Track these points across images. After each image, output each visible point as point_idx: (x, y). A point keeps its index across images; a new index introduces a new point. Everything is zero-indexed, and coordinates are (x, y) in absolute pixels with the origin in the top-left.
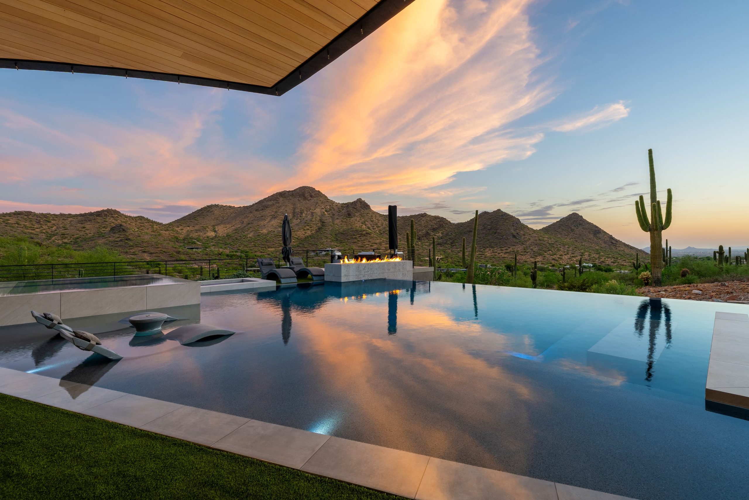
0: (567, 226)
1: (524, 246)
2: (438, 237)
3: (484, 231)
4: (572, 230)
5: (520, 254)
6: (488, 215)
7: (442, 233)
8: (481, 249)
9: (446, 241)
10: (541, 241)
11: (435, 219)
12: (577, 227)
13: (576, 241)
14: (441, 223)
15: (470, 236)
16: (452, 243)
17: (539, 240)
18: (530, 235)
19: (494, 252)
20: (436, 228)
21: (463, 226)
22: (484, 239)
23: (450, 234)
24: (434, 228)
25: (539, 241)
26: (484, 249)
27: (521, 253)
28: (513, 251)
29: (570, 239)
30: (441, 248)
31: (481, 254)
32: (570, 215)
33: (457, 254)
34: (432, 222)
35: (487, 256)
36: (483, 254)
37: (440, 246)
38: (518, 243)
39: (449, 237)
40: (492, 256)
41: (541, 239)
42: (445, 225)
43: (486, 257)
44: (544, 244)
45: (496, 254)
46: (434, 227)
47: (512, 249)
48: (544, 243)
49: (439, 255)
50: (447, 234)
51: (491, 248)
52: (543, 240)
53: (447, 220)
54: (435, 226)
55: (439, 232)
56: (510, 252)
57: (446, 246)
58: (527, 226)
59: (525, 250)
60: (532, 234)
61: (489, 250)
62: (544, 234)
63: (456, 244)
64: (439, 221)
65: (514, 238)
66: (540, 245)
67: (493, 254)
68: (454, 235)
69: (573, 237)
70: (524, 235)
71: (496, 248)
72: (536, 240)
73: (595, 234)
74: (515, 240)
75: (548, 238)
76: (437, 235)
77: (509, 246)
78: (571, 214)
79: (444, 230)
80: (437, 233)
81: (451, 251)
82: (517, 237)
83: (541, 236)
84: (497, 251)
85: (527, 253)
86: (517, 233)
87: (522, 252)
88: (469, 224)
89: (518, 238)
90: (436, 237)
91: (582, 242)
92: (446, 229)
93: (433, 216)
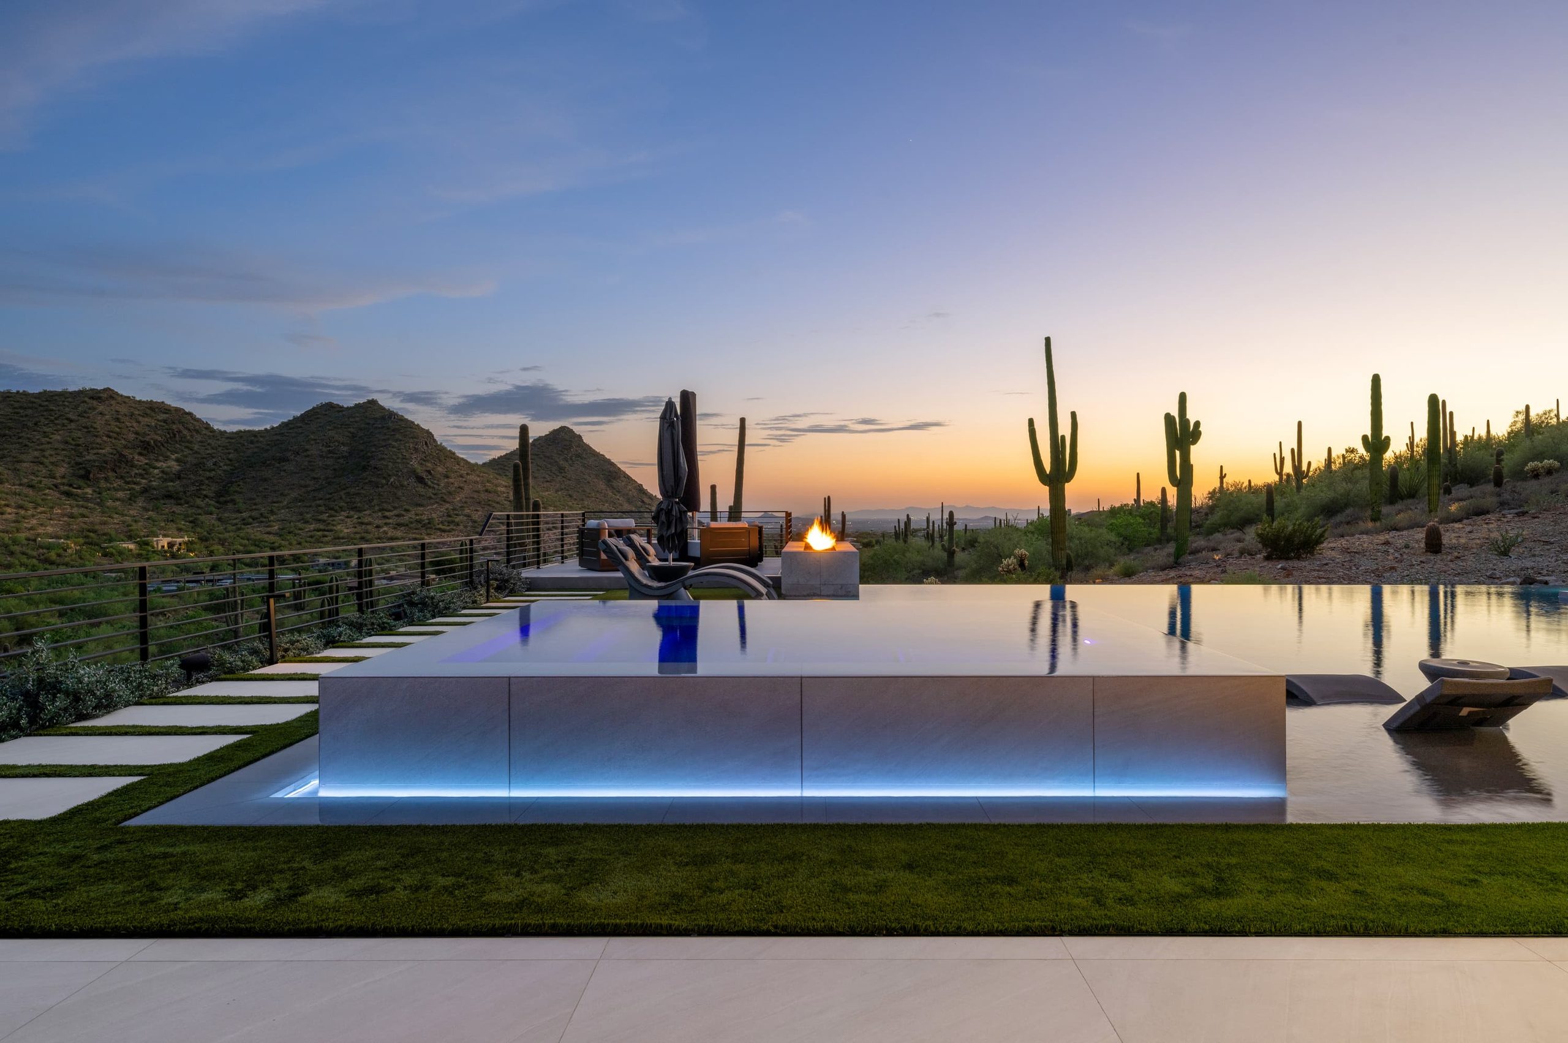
0: (548, 457)
1: (448, 505)
2: (163, 472)
3: (329, 462)
4: (561, 469)
5: (440, 529)
6: (341, 414)
7: (177, 460)
8: (322, 513)
9: (195, 488)
10: (491, 495)
11: (148, 411)
12: (570, 462)
13: (570, 496)
14: (174, 427)
15: (282, 473)
16: (219, 495)
17: (486, 491)
18: (462, 476)
19: (362, 523)
20: (155, 441)
21: (258, 441)
22: (329, 483)
23: (210, 464)
24: (148, 443)
25: (486, 494)
26: (332, 512)
27: (441, 526)
28: (419, 521)
29: (557, 491)
30: (178, 509)
31: (324, 530)
32: (554, 431)
33: (239, 529)
34: (139, 422)
35: (341, 535)
36: (330, 527)
37: (172, 501)
38: (430, 498)
39: (208, 474)
40: (358, 536)
41: (490, 488)
42: (192, 436)
44: (498, 503)
45: (369, 527)
46: (147, 439)
47: (417, 515)
48: (498, 499)
49: (176, 533)
50: (200, 465)
51: (352, 513)
52: (496, 492)
53: (199, 420)
54: (152, 437)
55: (167, 458)
56: (412, 523)
57: (199, 502)
58: (454, 454)
59: (449, 516)
60: (467, 474)
61: (347, 517)
62: (498, 477)
63: (236, 497)
64: (165, 421)
65: (420, 485)
66: (489, 505)
67: (359, 529)
68: (225, 467)
69: (563, 487)
70: (447, 477)
71: (367, 512)
72: (478, 492)
73: (609, 481)
74: (421, 489)
75: (506, 486)
76: (159, 464)
77: (407, 507)
78: (557, 430)
79: (187, 452)
80: (161, 458)
81: (219, 519)
82: (429, 483)
83: (488, 481)
84: (370, 519)
85: (458, 525)
86: (429, 472)
87: (442, 522)
88: (279, 437)
89: (432, 485)
90: (156, 471)
91: (583, 500)
92: (196, 447)
93: (140, 402)
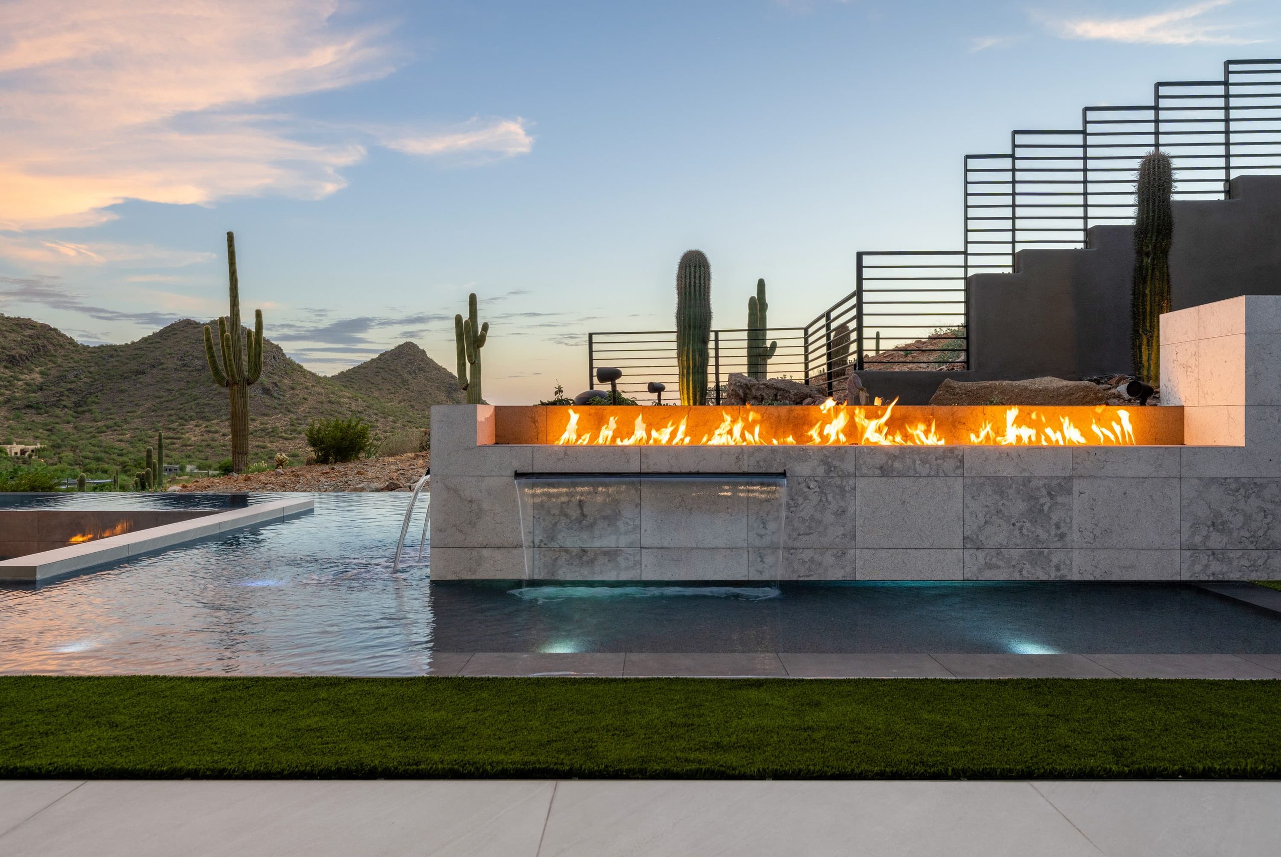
0: (393, 370)
1: (292, 415)
2: (26, 384)
3: (182, 375)
4: (405, 382)
5: (282, 437)
6: (196, 330)
7: (41, 373)
8: (173, 422)
9: (55, 399)
10: (334, 406)
11: (15, 328)
12: (413, 375)
13: (412, 407)
14: (39, 342)
15: (138, 385)
16: (77, 405)
17: (330, 402)
18: (307, 388)
19: (209, 432)
20: (20, 355)
21: (118, 356)
22: (182, 395)
23: (71, 376)
24: (14, 357)
25: (329, 405)
26: (182, 421)
27: (283, 434)
28: (263, 430)
29: (400, 402)
30: (38, 419)
31: (173, 438)
32: (400, 346)
33: (94, 437)
34: (6, 337)
35: (189, 443)
36: (178, 435)
37: (33, 411)
38: (276, 408)
39: (69, 386)
40: (204, 443)
41: (333, 399)
42: (56, 350)
43: (186, 446)
44: (340, 413)
45: (216, 435)
46: (13, 353)
47: (262, 424)
48: (341, 409)
49: (31, 440)
50: (62, 378)
51: (201, 422)
52: (339, 403)
53: (63, 336)
54: (18, 351)
55: (31, 371)
56: (256, 431)
57: (58, 411)
58: (301, 367)
59: (293, 425)
60: (313, 386)
61: (196, 426)
62: (343, 388)
63: (94, 407)
64: (31, 337)
65: (266, 396)
66: (331, 415)
67: (206, 437)
68: (86, 380)
69: (405, 398)
70: (293, 389)
71: (215, 421)
72: (322, 403)
73: (449, 393)
74: (267, 400)
75: (349, 398)
76: (23, 377)
77: (253, 417)
78: (402, 345)
79: (51, 365)
80: (25, 371)
81: (75, 428)
82: (275, 394)
83: (332, 393)
84: (218, 428)
85: (300, 433)
86: (275, 384)
87: (285, 431)
88: (137, 352)
89: (278, 396)
90: (20, 383)
91: (424, 410)
92: (59, 361)
93: (8, 318)
